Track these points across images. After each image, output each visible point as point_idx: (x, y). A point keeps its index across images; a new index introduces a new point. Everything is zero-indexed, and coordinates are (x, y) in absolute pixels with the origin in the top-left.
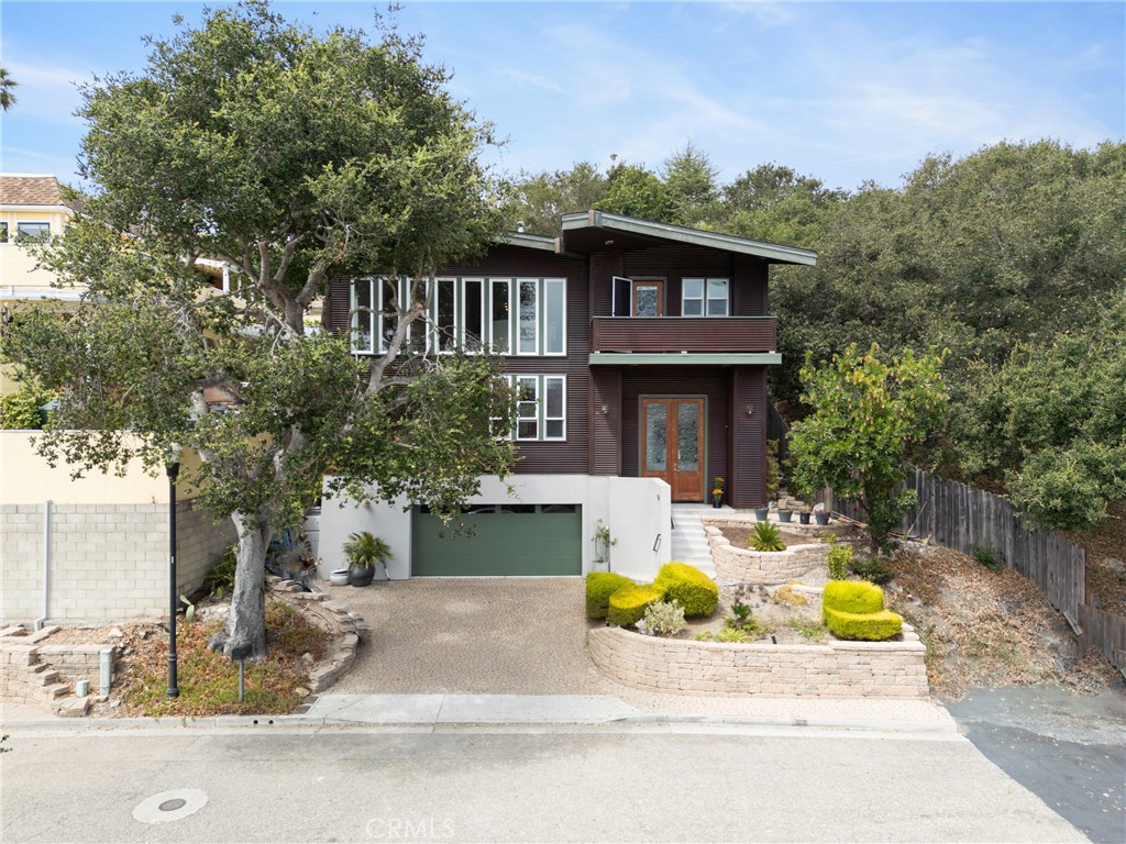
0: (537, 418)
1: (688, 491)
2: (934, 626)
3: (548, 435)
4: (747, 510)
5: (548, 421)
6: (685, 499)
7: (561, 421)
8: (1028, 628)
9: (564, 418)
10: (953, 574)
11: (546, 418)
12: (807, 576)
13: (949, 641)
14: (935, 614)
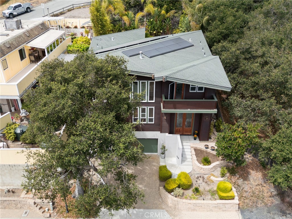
0: (146, 118)
1: (187, 132)
2: (244, 187)
3: (149, 122)
4: (203, 141)
5: (149, 118)
6: (187, 134)
7: (153, 119)
8: (268, 186)
9: (153, 118)
10: (253, 170)
11: (148, 118)
12: (215, 171)
13: (247, 192)
14: (245, 183)
